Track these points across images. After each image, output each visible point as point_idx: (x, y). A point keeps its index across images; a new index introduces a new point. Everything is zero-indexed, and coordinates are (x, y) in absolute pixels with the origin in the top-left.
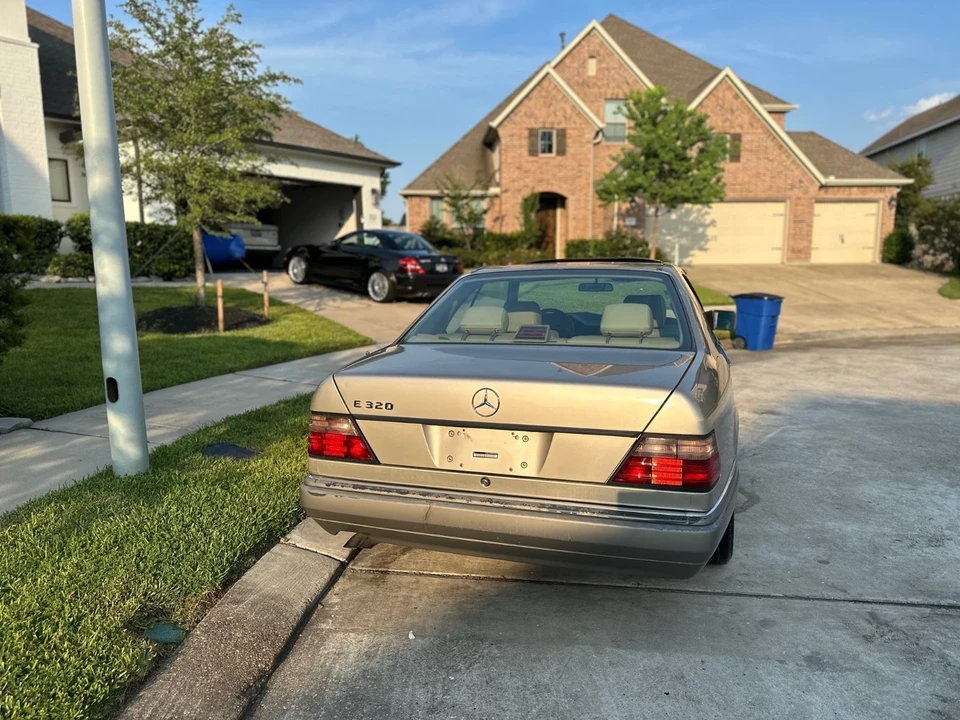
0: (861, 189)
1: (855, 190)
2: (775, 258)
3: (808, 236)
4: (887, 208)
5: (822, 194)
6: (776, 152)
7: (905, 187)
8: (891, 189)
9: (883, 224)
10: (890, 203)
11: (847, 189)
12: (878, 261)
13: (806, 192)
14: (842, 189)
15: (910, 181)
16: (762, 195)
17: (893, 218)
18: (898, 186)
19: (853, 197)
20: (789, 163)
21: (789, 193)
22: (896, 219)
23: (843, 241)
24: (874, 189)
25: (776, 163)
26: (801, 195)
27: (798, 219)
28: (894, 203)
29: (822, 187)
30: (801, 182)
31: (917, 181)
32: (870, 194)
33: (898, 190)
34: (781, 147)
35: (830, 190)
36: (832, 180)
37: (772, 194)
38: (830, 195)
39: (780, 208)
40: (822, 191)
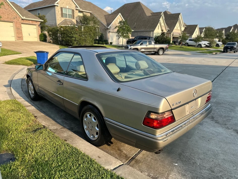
0: (32, 21)
1: (30, 21)
2: (13, 39)
3: (21, 33)
4: (38, 27)
5: (22, 21)
6: (7, 7)
7: (41, 22)
8: (39, 22)
9: (38, 31)
10: (39, 26)
11: (28, 21)
12: (39, 41)
13: (18, 20)
14: (27, 21)
15: (43, 21)
16: (6, 20)
17: (40, 30)
18: (40, 22)
19: (30, 23)
20: (12, 11)
21: (14, 20)
22: (41, 30)
23: (30, 35)
24: (35, 22)
25: (8, 11)
26: (17, 21)
27: (17, 28)
28: (40, 26)
29: (22, 19)
30: (16, 17)
31: (44, 21)
32: (34, 23)
33: (40, 23)
34: (8, 6)
35: (24, 20)
36: (24, 18)
37: (9, 20)
38: (25, 22)
39: (11, 24)
40: (22, 20)
